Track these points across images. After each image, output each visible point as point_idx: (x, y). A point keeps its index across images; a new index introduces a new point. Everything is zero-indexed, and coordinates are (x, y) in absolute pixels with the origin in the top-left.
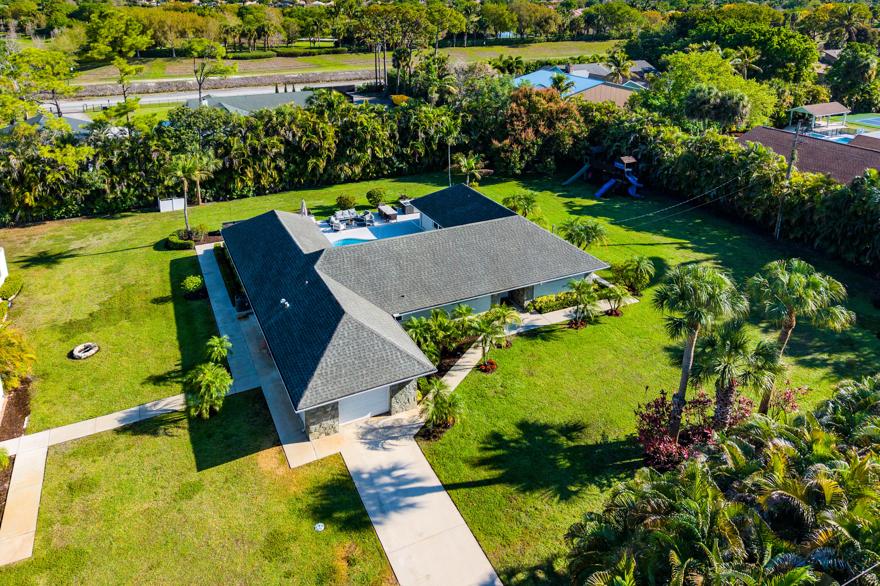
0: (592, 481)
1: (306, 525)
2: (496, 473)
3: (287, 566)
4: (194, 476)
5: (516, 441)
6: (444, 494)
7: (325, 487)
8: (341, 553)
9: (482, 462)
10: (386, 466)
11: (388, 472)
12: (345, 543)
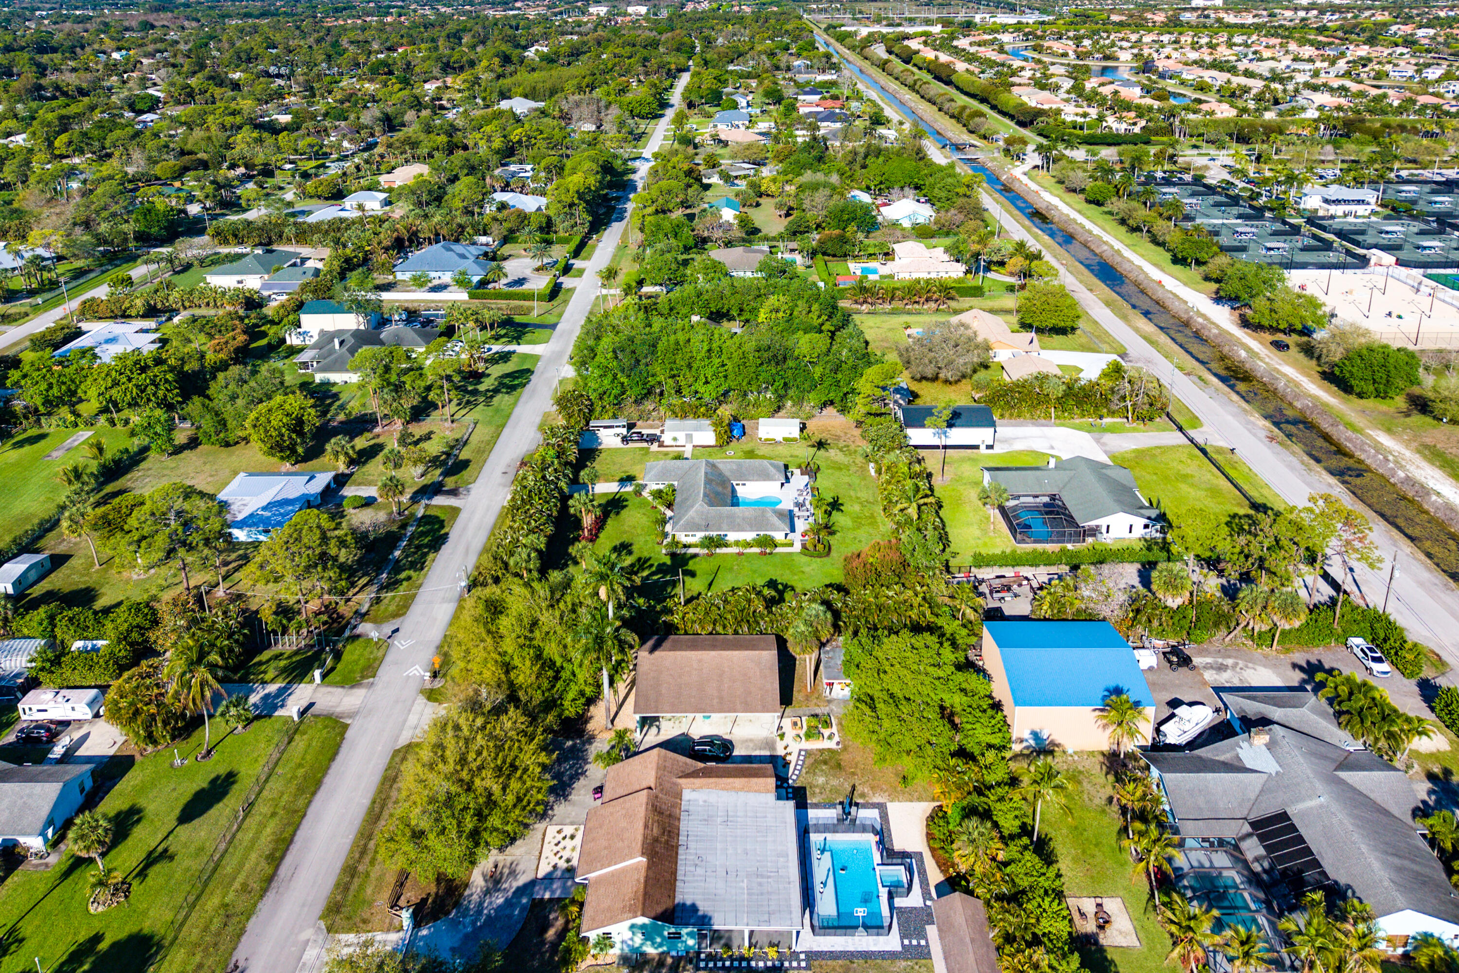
12: (618, 479)
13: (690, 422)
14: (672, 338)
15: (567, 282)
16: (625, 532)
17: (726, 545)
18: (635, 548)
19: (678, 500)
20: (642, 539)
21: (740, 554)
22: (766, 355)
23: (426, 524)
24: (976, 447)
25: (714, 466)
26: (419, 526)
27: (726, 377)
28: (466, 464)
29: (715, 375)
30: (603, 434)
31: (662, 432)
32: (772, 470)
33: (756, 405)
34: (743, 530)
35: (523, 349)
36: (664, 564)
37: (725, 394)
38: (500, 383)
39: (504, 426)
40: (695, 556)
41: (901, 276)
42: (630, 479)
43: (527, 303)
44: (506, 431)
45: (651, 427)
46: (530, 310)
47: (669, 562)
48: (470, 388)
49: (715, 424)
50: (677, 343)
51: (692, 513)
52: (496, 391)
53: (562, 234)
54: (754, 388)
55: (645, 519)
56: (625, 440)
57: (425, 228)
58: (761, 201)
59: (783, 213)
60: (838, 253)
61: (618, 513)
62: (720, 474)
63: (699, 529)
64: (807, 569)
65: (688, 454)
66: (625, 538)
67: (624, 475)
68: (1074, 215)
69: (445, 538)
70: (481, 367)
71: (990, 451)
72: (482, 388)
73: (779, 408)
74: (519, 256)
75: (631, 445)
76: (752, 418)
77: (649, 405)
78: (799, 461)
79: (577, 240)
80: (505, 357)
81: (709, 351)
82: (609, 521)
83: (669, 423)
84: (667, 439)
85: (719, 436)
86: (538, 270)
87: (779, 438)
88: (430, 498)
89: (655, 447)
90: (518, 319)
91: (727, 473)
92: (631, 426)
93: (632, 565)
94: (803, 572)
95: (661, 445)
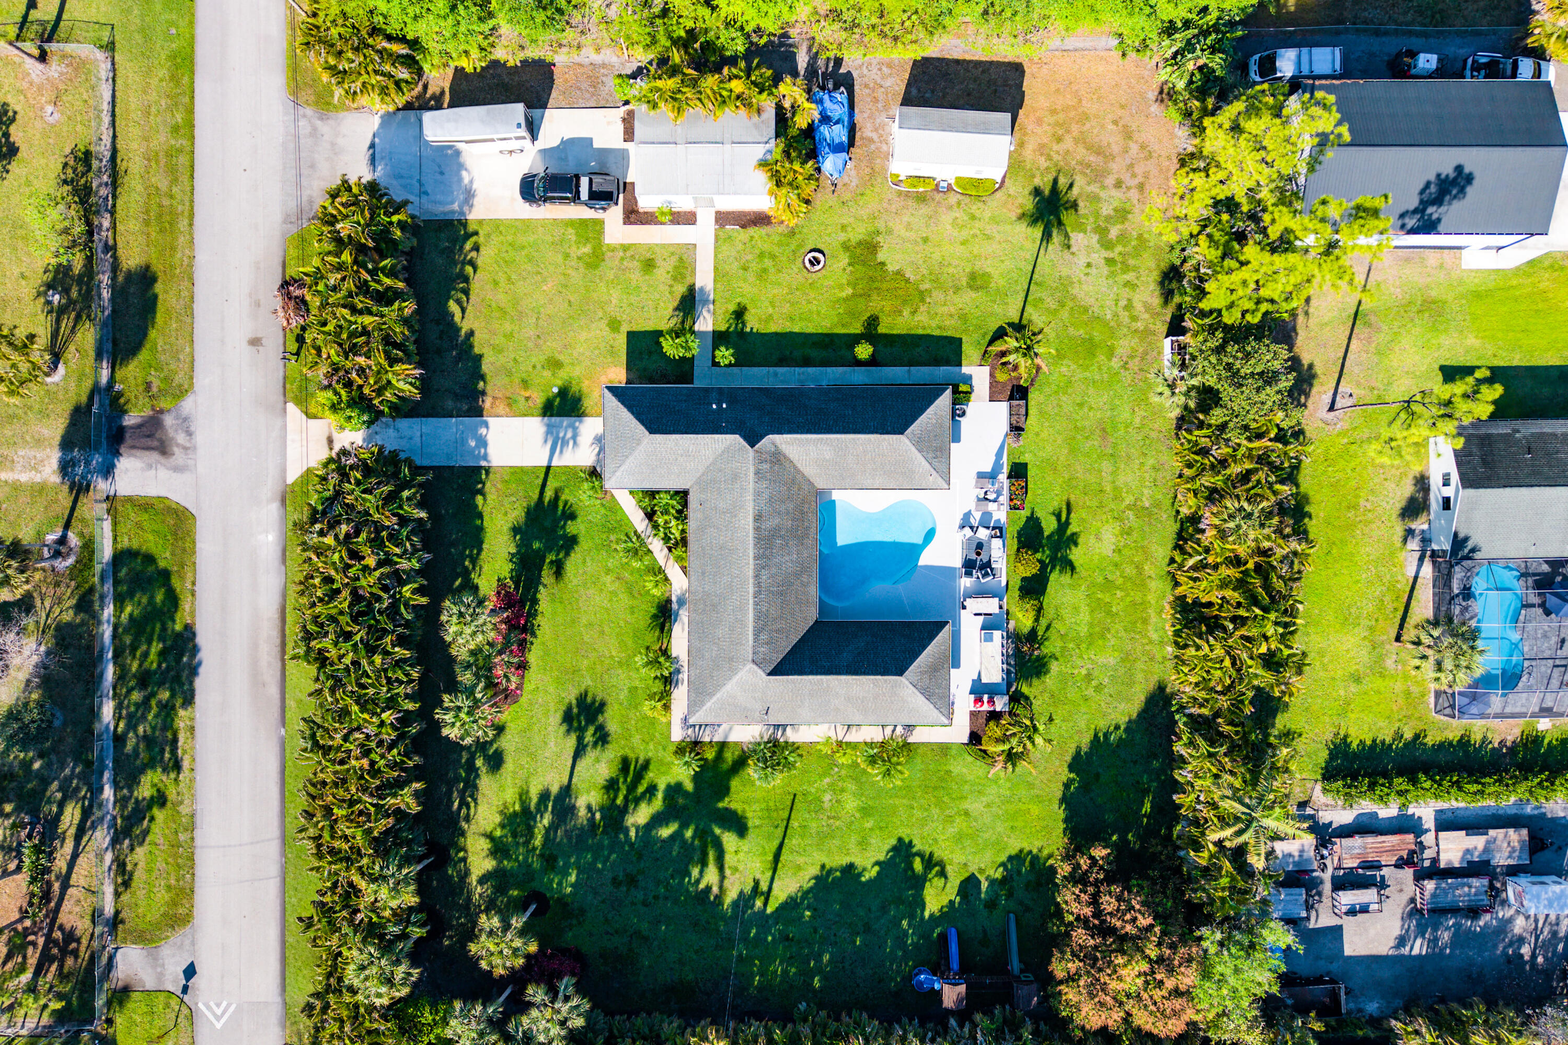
0: (518, 553)
1: (560, 383)
2: (547, 500)
3: (539, 367)
4: (625, 329)
5: (564, 527)
6: (545, 464)
7: (579, 399)
8: (534, 395)
9: (557, 498)
10: (579, 439)
11: (574, 437)
12: (539, 399)
20: (623, 681)
23: (132, 587)
36: (679, 787)
42: (570, 406)
47: (689, 785)
56: (530, 189)
63: (747, 719)
64: (976, 805)
66: (586, 680)
67: (553, 384)
69: (190, 646)
75: (554, 210)
82: (544, 602)
88: (107, 471)
89: (616, 222)
93: (611, 786)
94: (967, 813)
95: (633, 216)
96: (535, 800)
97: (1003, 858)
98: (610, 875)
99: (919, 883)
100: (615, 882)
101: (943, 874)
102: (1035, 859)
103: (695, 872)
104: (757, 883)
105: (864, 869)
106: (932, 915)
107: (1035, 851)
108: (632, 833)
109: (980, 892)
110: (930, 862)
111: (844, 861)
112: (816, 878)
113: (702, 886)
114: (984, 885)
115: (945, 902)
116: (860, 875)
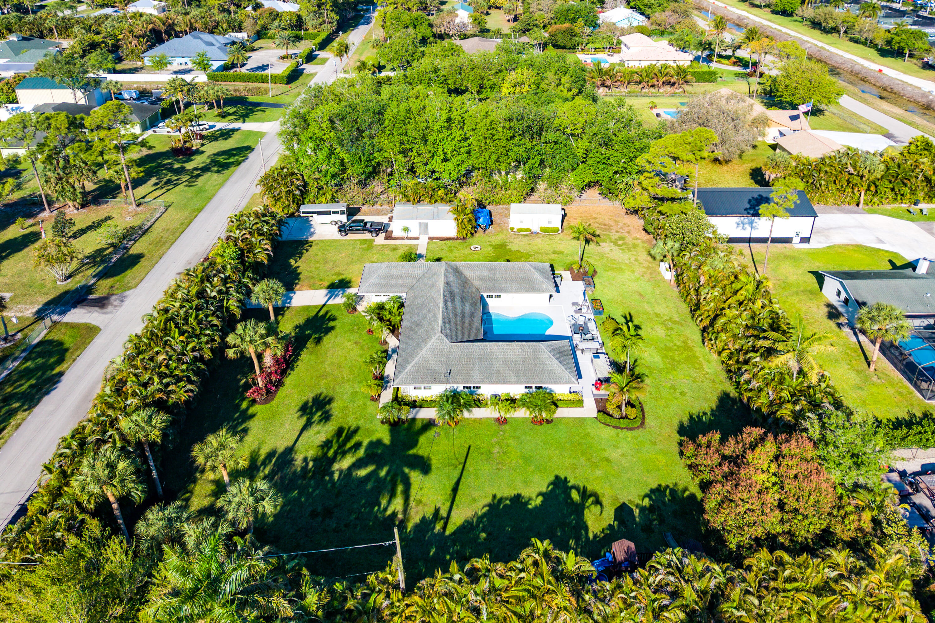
1: (340, 279)
2: (320, 315)
3: (330, 275)
9: (326, 314)
11: (343, 294)
12: (327, 284)
13: (426, 208)
14: (403, 106)
15: (308, 68)
16: (324, 376)
17: (478, 403)
18: (335, 408)
19: (405, 323)
20: (348, 389)
21: (502, 421)
22: (518, 125)
23: (40, 355)
24: (788, 240)
25: (456, 271)
26: (26, 359)
27: (469, 153)
28: (138, 257)
29: (456, 151)
30: (316, 220)
31: (391, 219)
32: (538, 278)
33: (505, 186)
34: (505, 381)
35: (249, 126)
36: (379, 442)
37: (468, 173)
38: (212, 161)
39: (200, 210)
40: (430, 424)
41: (631, 64)
42: (344, 284)
43: (264, 85)
44: (202, 216)
45: (379, 213)
46: (266, 91)
47: (387, 440)
48: (177, 166)
49: (457, 211)
50: (409, 111)
51: (425, 352)
52: (205, 169)
53: (311, 31)
54: (503, 167)
55: (357, 351)
56: (342, 229)
57: (181, 23)
58: (489, 11)
59: (511, 17)
60: (568, 45)
61: (318, 341)
62: (466, 282)
63: (436, 380)
64: (614, 455)
65: (422, 250)
66: (323, 388)
67: (336, 279)
68: (766, 23)
69: (55, 380)
70: (196, 144)
71: (805, 246)
72: (189, 166)
73: (532, 190)
74: (268, 48)
75: (352, 236)
76: (499, 203)
77: (376, 187)
78: (569, 260)
79: (324, 35)
80: (226, 134)
81: (449, 120)
82: (305, 355)
83: (399, 209)
84: (396, 228)
85: (461, 225)
86: (283, 58)
87: (536, 228)
88: (63, 313)
89: (380, 239)
90: (252, 99)
91: (476, 282)
92: (351, 212)
93: (327, 444)
94: (608, 460)
95: (389, 237)
96: (262, 457)
97: (647, 491)
98: (310, 509)
99: (579, 509)
100: (314, 514)
101: (598, 502)
102: (673, 492)
103: (384, 502)
104: (437, 511)
105: (530, 499)
106: (595, 536)
107: (671, 486)
108: (336, 476)
109: (634, 517)
110: (585, 494)
111: (512, 493)
112: (489, 505)
113: (389, 512)
114: (637, 512)
115: (605, 524)
116: (527, 503)
